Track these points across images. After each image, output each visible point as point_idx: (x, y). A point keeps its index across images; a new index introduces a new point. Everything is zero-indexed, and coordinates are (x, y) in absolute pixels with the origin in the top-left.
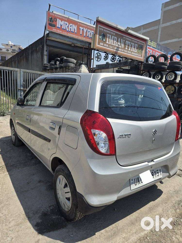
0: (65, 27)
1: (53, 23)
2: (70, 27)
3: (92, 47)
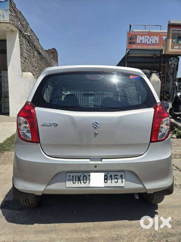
0: (145, 41)
1: (133, 41)
2: (150, 40)
3: (163, 53)
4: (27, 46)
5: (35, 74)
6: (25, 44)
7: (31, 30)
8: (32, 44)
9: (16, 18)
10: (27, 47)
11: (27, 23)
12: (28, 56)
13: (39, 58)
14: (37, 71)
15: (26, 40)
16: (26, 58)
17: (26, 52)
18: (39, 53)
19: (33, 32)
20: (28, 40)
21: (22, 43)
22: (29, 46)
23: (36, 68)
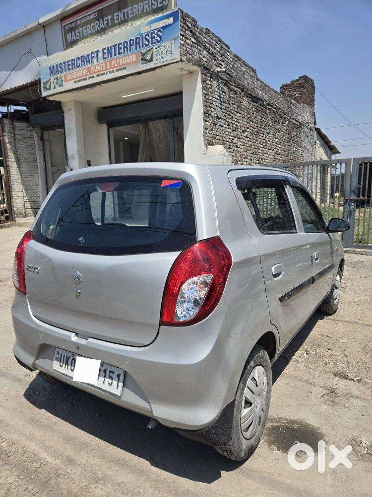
4: (221, 92)
5: (241, 144)
6: (217, 90)
7: (236, 56)
8: (235, 86)
9: (196, 46)
10: (222, 96)
11: (224, 47)
12: (225, 111)
13: (254, 109)
14: (247, 138)
15: (220, 81)
16: (218, 117)
17: (220, 106)
18: (255, 99)
19: (240, 59)
20: (226, 80)
21: (210, 90)
22: (226, 91)
23: (243, 132)
